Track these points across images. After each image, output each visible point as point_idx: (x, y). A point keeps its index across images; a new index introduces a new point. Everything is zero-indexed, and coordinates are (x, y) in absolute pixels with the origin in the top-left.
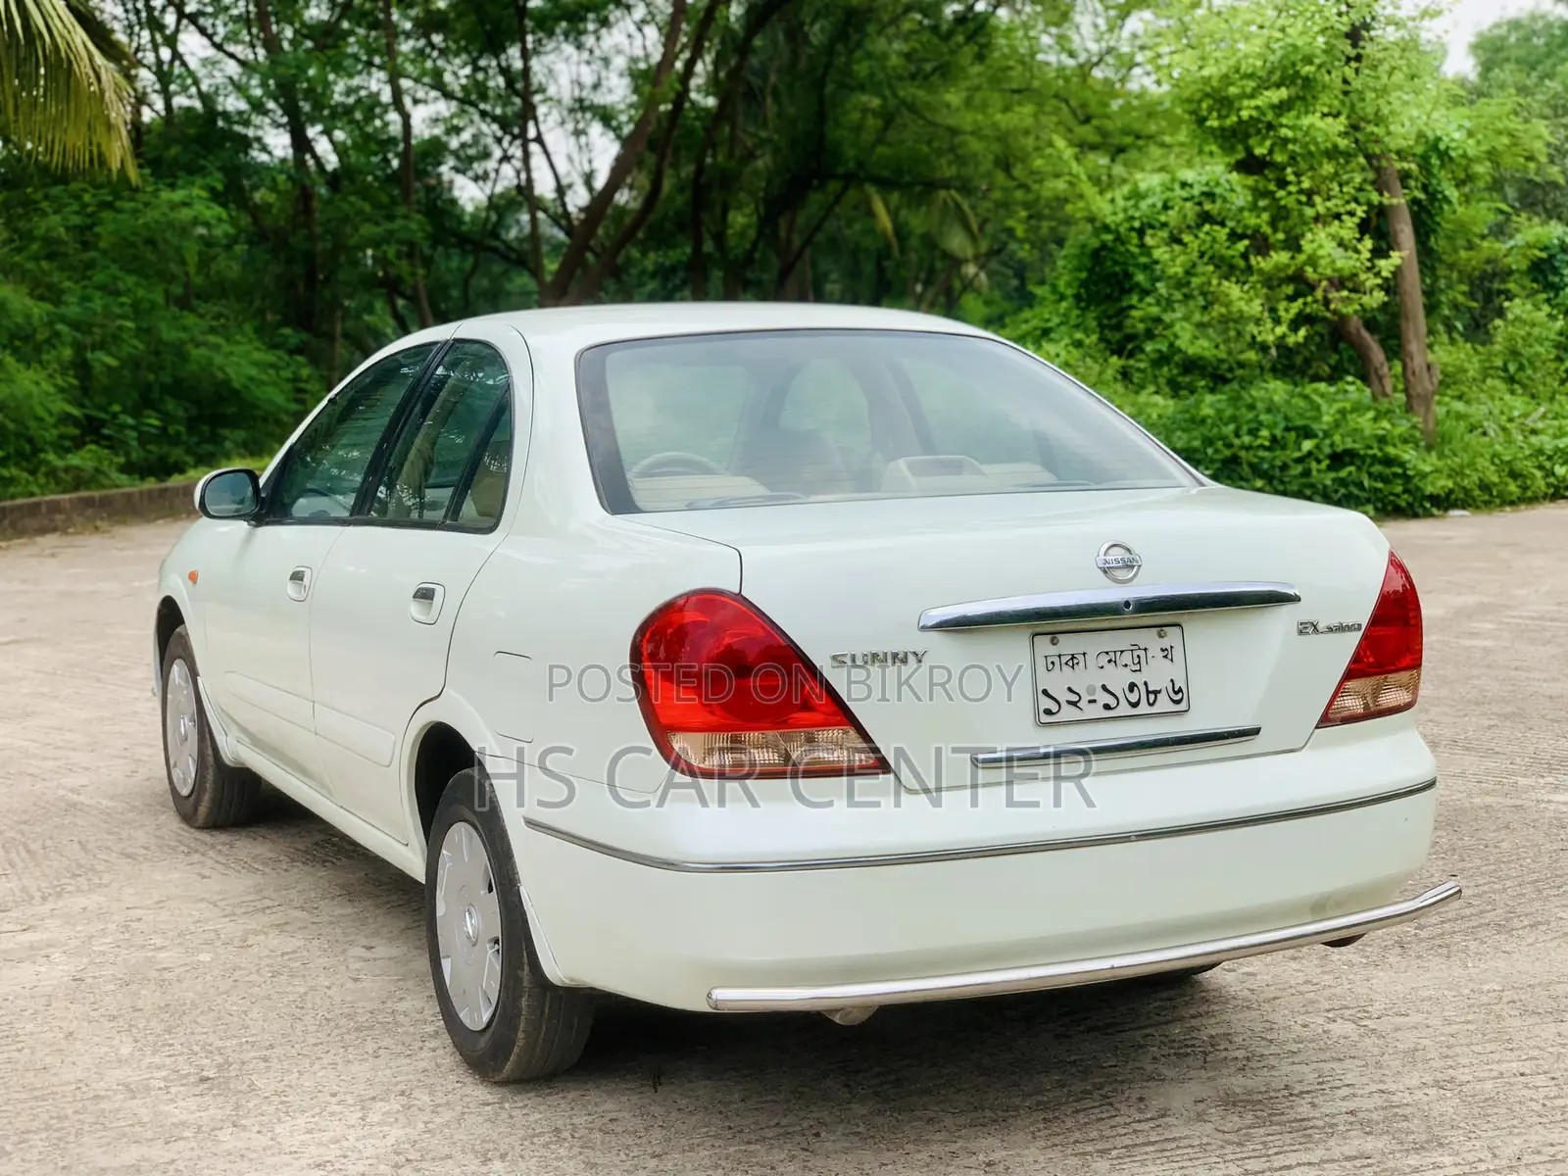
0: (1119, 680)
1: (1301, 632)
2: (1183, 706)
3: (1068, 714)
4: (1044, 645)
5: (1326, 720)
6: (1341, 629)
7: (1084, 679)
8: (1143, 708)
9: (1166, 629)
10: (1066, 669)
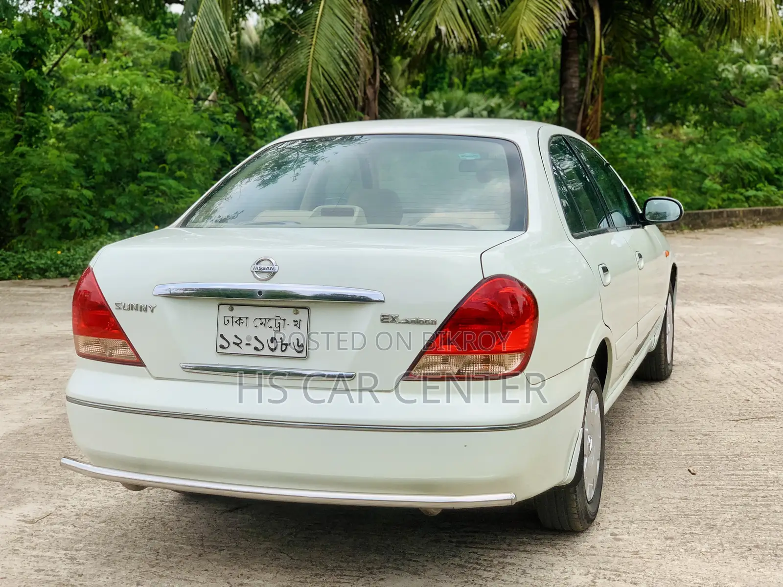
0: (265, 334)
1: (382, 321)
2: (303, 355)
3: (233, 349)
4: (225, 311)
7: (245, 332)
8: (278, 352)
9: (299, 310)
10: (236, 325)
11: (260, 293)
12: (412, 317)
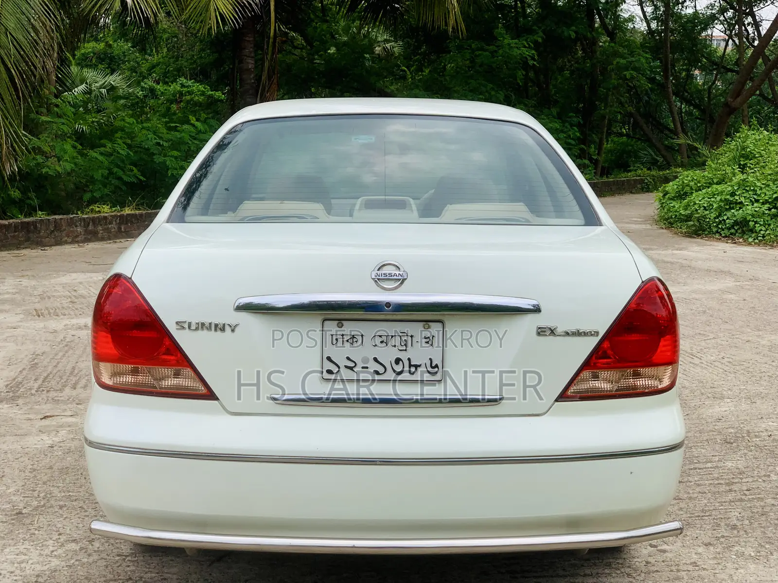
0: (388, 355)
1: (539, 334)
2: (438, 377)
3: (345, 374)
4: (332, 327)
5: (563, 397)
6: (578, 334)
7: (361, 353)
8: (405, 376)
9: (430, 324)
10: (347, 345)
11: (388, 304)
12: (572, 328)
